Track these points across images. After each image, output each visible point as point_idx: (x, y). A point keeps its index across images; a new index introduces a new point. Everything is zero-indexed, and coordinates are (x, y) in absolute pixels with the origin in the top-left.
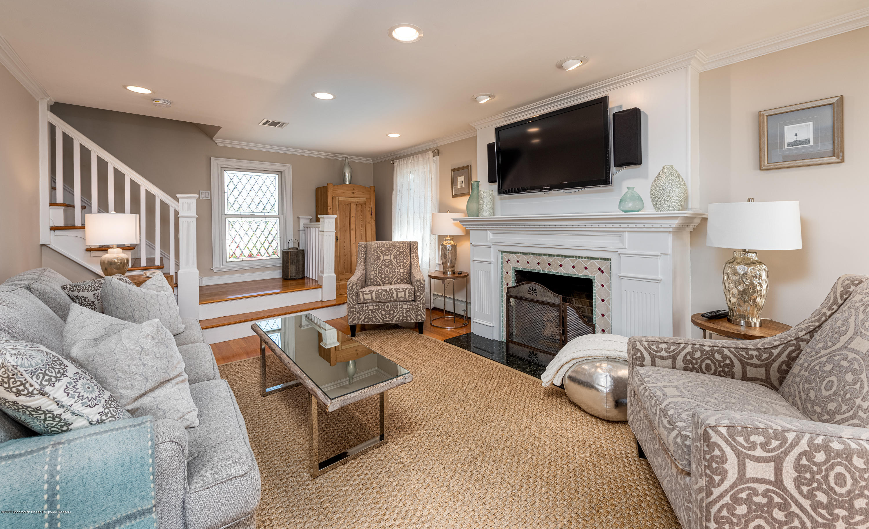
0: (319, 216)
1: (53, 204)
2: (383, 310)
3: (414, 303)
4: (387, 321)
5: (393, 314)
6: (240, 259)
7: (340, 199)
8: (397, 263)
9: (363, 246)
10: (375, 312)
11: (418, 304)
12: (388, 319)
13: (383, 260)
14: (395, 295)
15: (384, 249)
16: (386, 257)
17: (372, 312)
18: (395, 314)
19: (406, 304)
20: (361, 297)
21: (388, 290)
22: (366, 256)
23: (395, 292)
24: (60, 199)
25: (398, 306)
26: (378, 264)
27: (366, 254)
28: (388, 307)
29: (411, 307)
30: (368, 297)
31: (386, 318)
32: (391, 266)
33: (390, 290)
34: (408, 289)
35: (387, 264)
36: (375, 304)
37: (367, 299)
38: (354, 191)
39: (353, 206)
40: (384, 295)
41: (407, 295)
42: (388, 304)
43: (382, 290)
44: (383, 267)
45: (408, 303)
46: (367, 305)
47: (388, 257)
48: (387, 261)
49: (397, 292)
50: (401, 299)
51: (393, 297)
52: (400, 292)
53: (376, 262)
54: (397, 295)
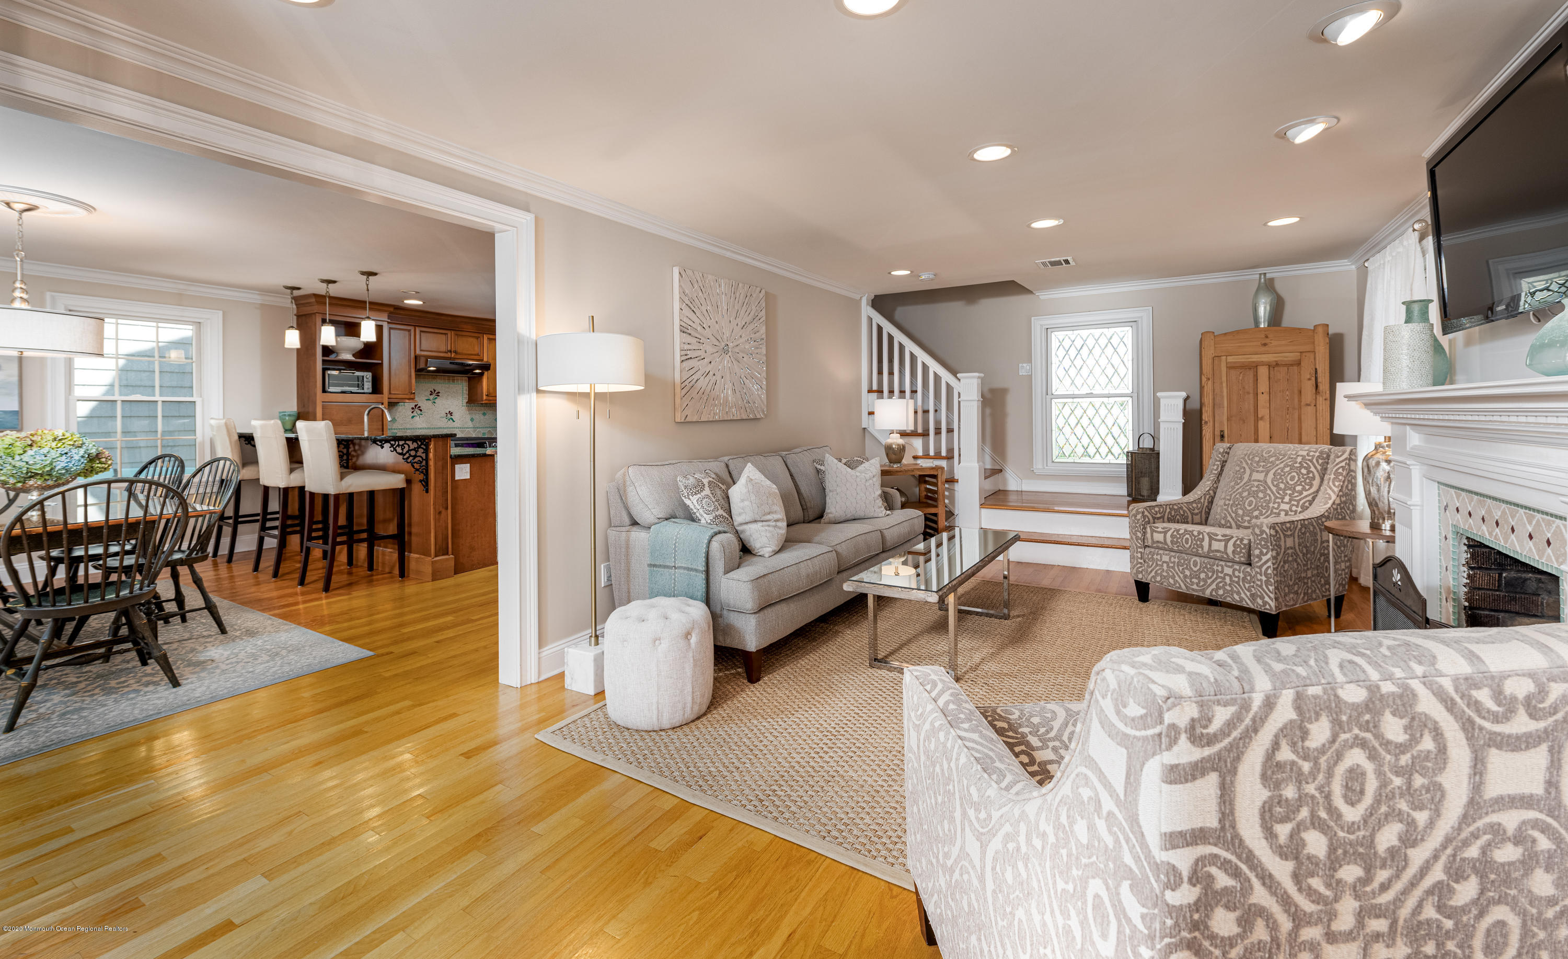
0: (1159, 394)
1: (870, 391)
2: (1187, 568)
3: (1248, 570)
4: (1193, 590)
5: (1205, 580)
6: (1071, 460)
7: (1230, 359)
8: (1279, 489)
9: (1222, 450)
10: (1173, 567)
11: (1257, 573)
12: (1195, 587)
13: (1249, 480)
14: (1206, 544)
15: (1257, 459)
16: (1256, 476)
17: (1168, 566)
18: (1209, 581)
19: (1231, 567)
20: (1149, 535)
21: (1195, 533)
22: (1222, 470)
23: (1207, 539)
24: (875, 387)
25: (1215, 567)
26: (1237, 487)
27: (1223, 466)
28: (1195, 564)
29: (1242, 575)
30: (1159, 537)
31: (1192, 583)
32: (1261, 495)
33: (1199, 533)
34: (1235, 539)
35: (1255, 489)
36: (1173, 554)
37: (1158, 542)
38: (1267, 341)
39: (1263, 372)
40: (1187, 540)
41: (1230, 548)
42: (1198, 559)
43: (1186, 530)
44: (1245, 494)
45: (1237, 567)
46: (1161, 552)
47: (1261, 476)
48: (1256, 484)
49: (1211, 539)
50: (1218, 554)
51: (1202, 547)
52: (1216, 540)
53: (1233, 484)
54: (1210, 545)
